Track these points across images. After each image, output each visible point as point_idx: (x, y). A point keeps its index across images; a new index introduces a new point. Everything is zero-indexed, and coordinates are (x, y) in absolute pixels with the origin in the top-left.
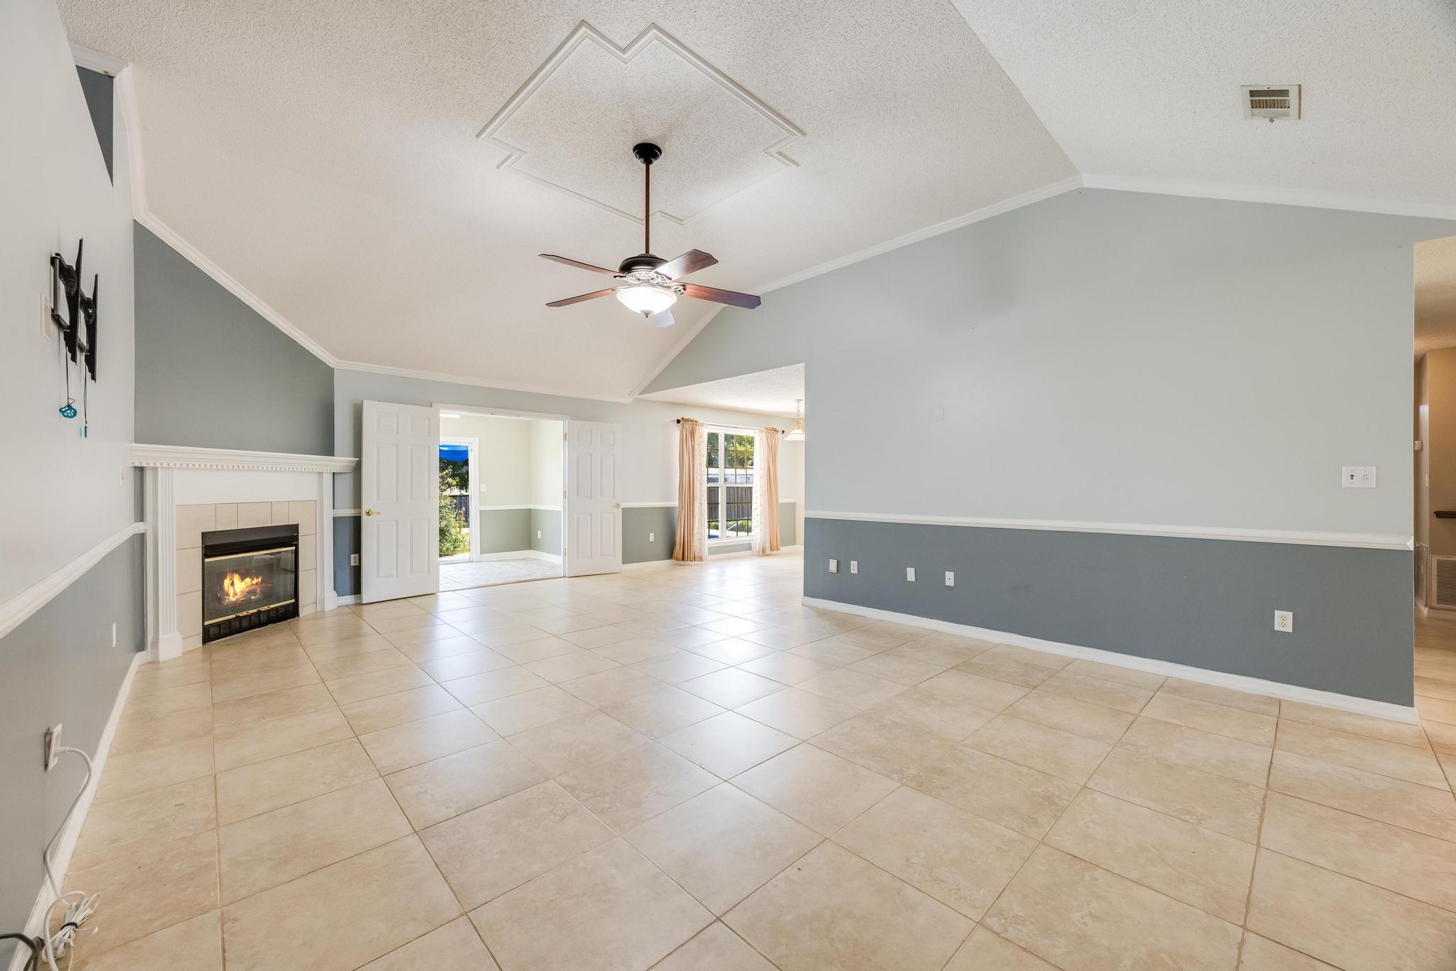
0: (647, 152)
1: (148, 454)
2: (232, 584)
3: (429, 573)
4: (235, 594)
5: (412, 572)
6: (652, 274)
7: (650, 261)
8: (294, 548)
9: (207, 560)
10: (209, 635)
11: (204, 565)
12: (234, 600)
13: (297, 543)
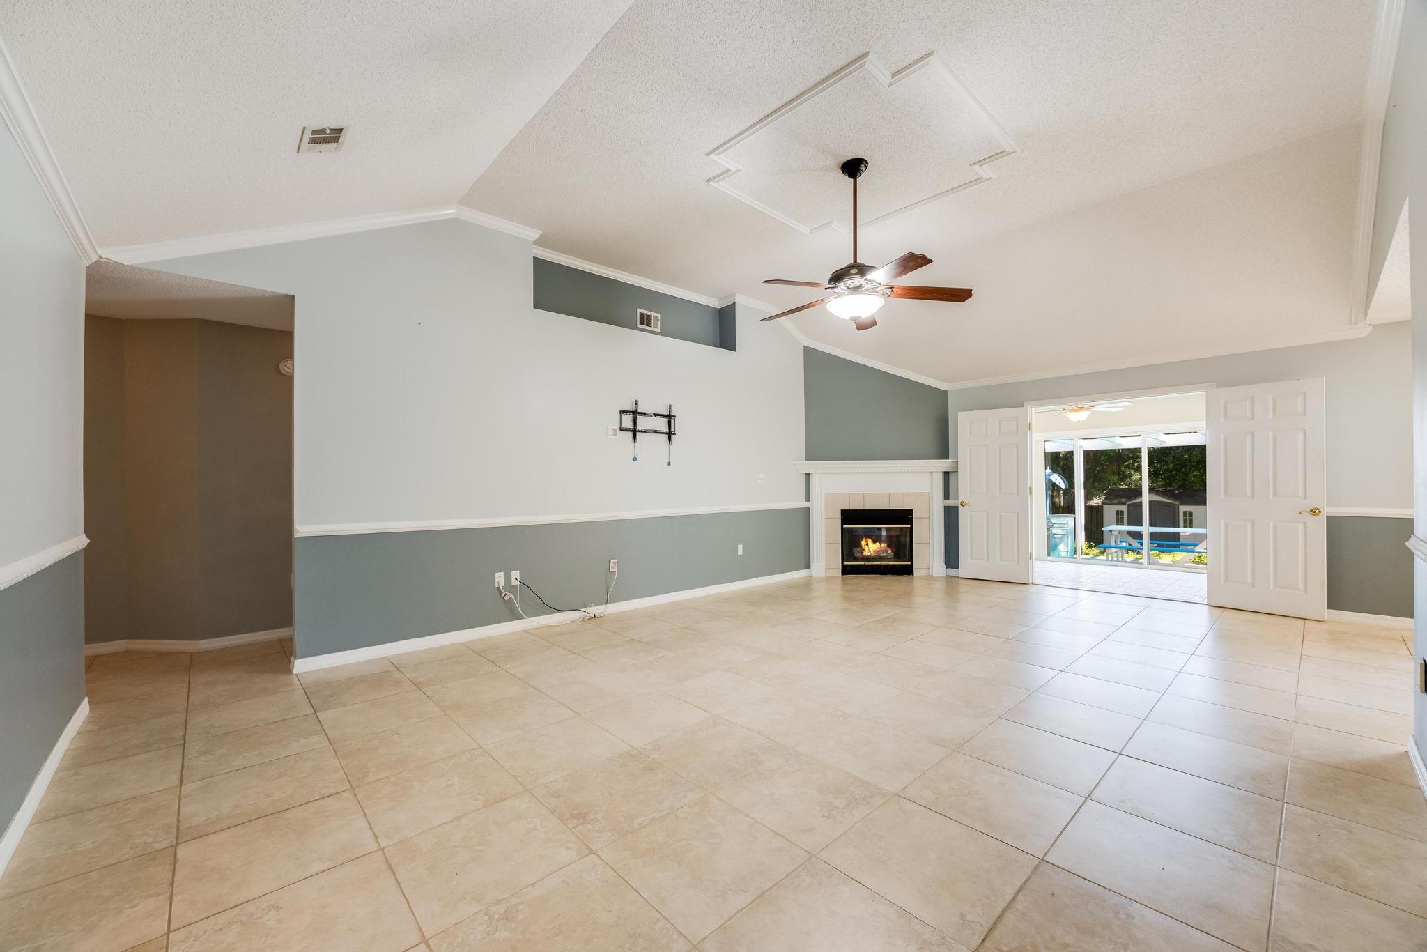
0: (853, 168)
1: (812, 467)
2: (867, 544)
3: (1018, 563)
4: (870, 551)
5: (1001, 559)
6: (862, 281)
7: (862, 269)
8: (909, 526)
9: (844, 526)
10: (846, 571)
11: (842, 529)
12: (869, 554)
13: (911, 523)
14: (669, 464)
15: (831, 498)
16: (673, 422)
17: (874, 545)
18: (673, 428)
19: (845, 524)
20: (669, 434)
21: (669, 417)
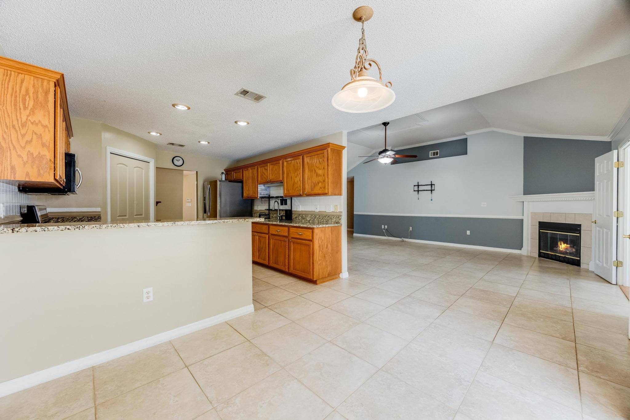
1: (523, 198)
2: (561, 244)
8: (579, 235)
10: (541, 255)
11: (539, 232)
12: (561, 250)
13: (580, 233)
14: (432, 200)
15: (534, 214)
16: (433, 186)
17: (564, 245)
18: (433, 189)
19: (541, 231)
20: (432, 190)
21: (432, 185)
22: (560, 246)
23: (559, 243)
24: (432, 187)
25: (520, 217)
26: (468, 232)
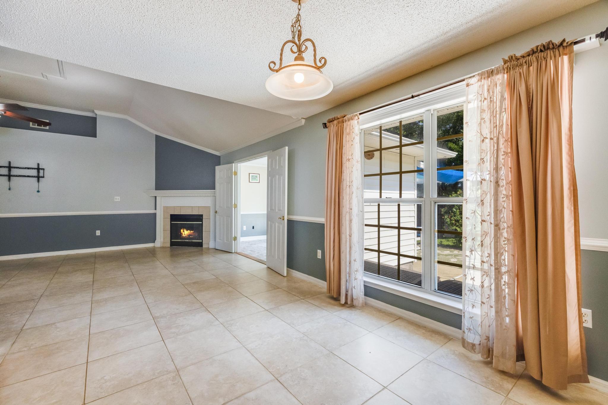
1: (158, 193)
4: (185, 234)
8: (201, 223)
10: (172, 244)
11: (171, 223)
12: (184, 236)
13: (202, 221)
15: (166, 208)
16: (41, 171)
17: (187, 232)
18: (41, 174)
19: (172, 222)
20: (38, 177)
21: (38, 169)
22: (183, 233)
23: (182, 231)
24: (38, 172)
25: (152, 211)
26: (98, 232)
